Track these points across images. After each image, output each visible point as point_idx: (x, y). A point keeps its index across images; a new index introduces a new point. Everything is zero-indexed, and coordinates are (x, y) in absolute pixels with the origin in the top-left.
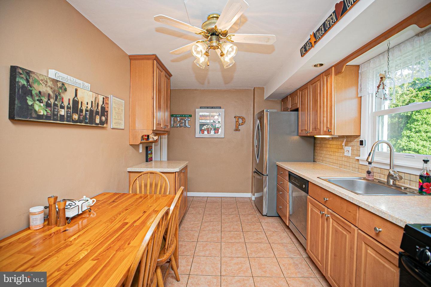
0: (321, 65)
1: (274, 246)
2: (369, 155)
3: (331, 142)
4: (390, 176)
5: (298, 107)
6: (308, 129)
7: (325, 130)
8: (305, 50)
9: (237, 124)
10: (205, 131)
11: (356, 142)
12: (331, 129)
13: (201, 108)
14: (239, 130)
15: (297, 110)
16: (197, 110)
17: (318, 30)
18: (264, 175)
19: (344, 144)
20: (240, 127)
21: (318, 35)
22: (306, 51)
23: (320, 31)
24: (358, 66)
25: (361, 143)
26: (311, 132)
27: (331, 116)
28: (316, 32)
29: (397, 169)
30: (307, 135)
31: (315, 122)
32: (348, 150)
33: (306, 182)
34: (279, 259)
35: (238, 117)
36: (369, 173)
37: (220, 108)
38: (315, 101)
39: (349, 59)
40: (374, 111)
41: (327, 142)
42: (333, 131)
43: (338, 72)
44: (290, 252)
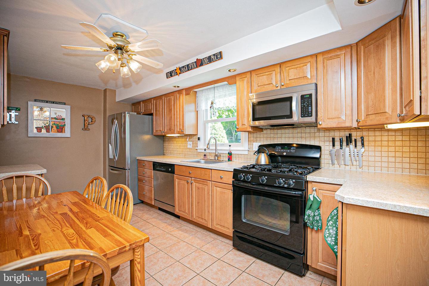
0: (178, 87)
1: (149, 221)
2: (208, 145)
3: (177, 140)
4: (216, 155)
5: (153, 112)
6: (163, 130)
7: (178, 130)
8: (170, 74)
9: (86, 123)
10: (43, 129)
11: (195, 138)
12: (183, 130)
13: (35, 101)
14: (89, 130)
15: (151, 114)
16: (29, 103)
17: (183, 67)
18: (127, 170)
19: (188, 140)
20: (90, 127)
21: (182, 70)
22: (171, 76)
23: (184, 68)
24: (196, 92)
25: (199, 139)
26: (166, 132)
27: (183, 122)
28: (181, 67)
29: (220, 152)
30: (162, 134)
31: (170, 125)
32: (190, 145)
33: (172, 166)
34: (158, 226)
35: (87, 116)
36: (205, 155)
37: (65, 104)
38: (170, 110)
39: (195, 88)
40: (204, 120)
41: (174, 140)
42: (184, 131)
43: (187, 94)
44: (162, 220)
